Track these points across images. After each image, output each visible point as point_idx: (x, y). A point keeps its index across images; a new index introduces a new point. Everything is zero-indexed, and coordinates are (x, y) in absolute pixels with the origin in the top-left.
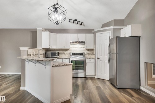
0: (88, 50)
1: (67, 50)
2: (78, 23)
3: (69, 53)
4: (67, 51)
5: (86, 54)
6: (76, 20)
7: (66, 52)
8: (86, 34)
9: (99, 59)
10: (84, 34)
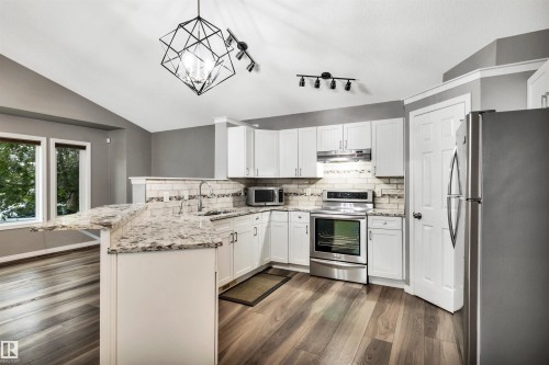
0: (388, 179)
1: (313, 181)
2: (333, 87)
3: (319, 192)
4: (313, 186)
5: (378, 194)
6: (326, 76)
7: (309, 190)
8: (374, 122)
9: (419, 217)
10: (367, 123)
